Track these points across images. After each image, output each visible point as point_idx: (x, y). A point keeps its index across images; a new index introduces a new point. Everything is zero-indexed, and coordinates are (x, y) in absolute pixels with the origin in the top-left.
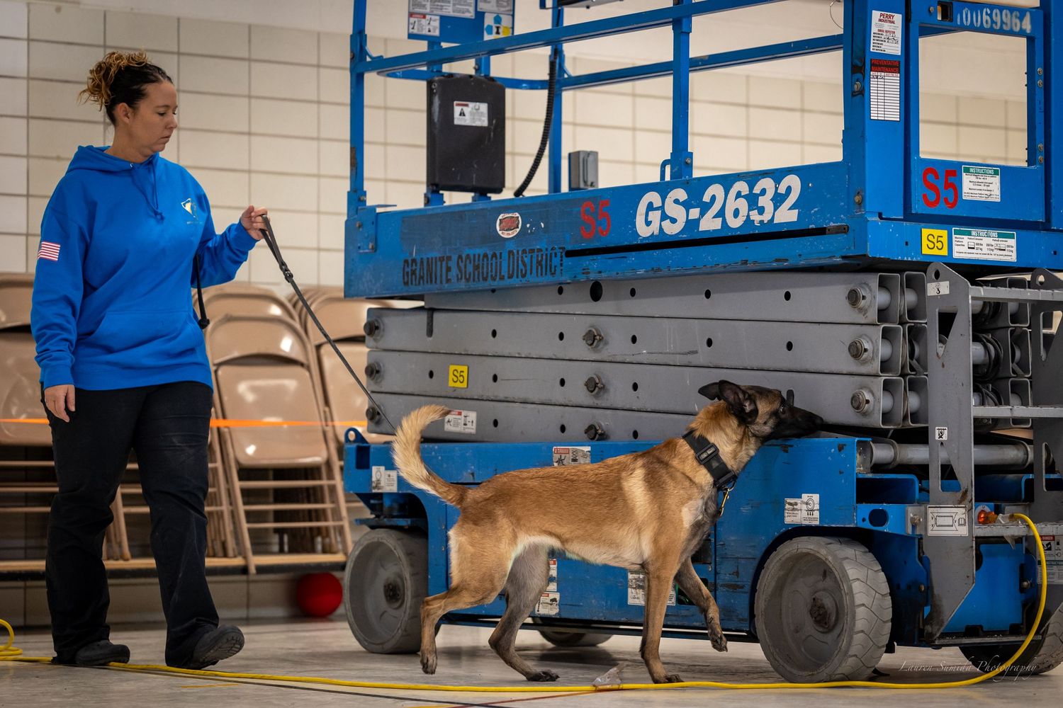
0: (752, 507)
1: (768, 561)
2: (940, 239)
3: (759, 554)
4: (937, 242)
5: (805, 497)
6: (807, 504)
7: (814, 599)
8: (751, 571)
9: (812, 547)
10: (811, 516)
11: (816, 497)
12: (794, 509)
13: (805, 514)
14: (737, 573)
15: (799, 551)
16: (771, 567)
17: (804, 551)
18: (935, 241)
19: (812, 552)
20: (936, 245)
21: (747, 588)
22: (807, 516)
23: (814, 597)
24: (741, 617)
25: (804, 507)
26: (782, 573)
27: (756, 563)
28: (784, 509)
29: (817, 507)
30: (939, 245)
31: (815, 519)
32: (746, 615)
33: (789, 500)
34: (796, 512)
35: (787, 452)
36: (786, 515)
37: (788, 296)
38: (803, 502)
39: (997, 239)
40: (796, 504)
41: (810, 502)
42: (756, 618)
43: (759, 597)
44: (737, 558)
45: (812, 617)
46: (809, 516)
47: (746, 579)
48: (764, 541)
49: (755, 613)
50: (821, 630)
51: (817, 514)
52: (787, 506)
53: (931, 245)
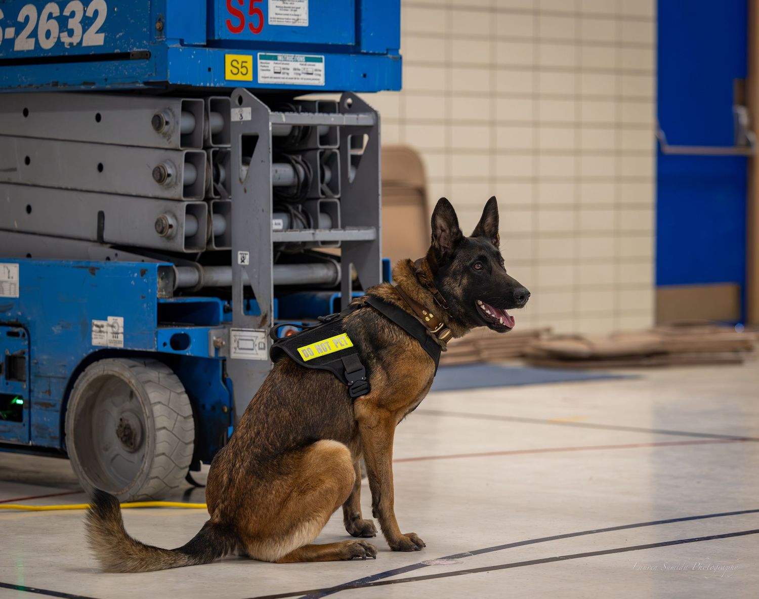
0: (62, 327)
1: (77, 381)
2: (244, 64)
3: (68, 373)
4: (242, 67)
5: (111, 319)
6: (112, 326)
7: (121, 420)
8: (62, 390)
9: (117, 369)
10: (116, 339)
11: (120, 320)
12: (100, 332)
13: (110, 336)
14: (49, 392)
15: (105, 373)
16: (80, 387)
17: (110, 373)
18: (239, 66)
19: (117, 375)
20: (240, 70)
21: (58, 407)
22: (112, 339)
23: (121, 417)
24: (52, 435)
25: (110, 329)
26: (91, 393)
27: (66, 382)
28: (91, 331)
29: (121, 330)
30: (244, 71)
31: (119, 342)
32: (57, 433)
33: (96, 322)
34: (102, 334)
35: (94, 274)
36: (93, 336)
37: (98, 118)
38: (109, 325)
39: (304, 63)
40: (102, 326)
41: (115, 325)
42: (66, 438)
43: (69, 416)
44: (49, 377)
45: (118, 436)
46: (114, 339)
47: (57, 398)
48: (74, 361)
49: (66, 432)
50: (128, 449)
51: (121, 337)
52: (94, 328)
53: (235, 71)
